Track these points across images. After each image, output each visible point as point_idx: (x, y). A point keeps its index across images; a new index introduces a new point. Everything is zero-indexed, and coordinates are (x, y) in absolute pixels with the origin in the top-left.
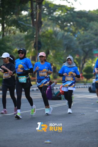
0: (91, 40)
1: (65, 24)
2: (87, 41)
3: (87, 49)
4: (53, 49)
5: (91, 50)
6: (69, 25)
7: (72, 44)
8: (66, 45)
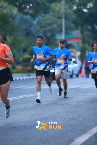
0: (53, 24)
1: (23, 6)
2: (49, 25)
3: (49, 35)
4: (11, 35)
5: (53, 35)
6: (28, 7)
7: (32, 29)
8: (25, 29)
